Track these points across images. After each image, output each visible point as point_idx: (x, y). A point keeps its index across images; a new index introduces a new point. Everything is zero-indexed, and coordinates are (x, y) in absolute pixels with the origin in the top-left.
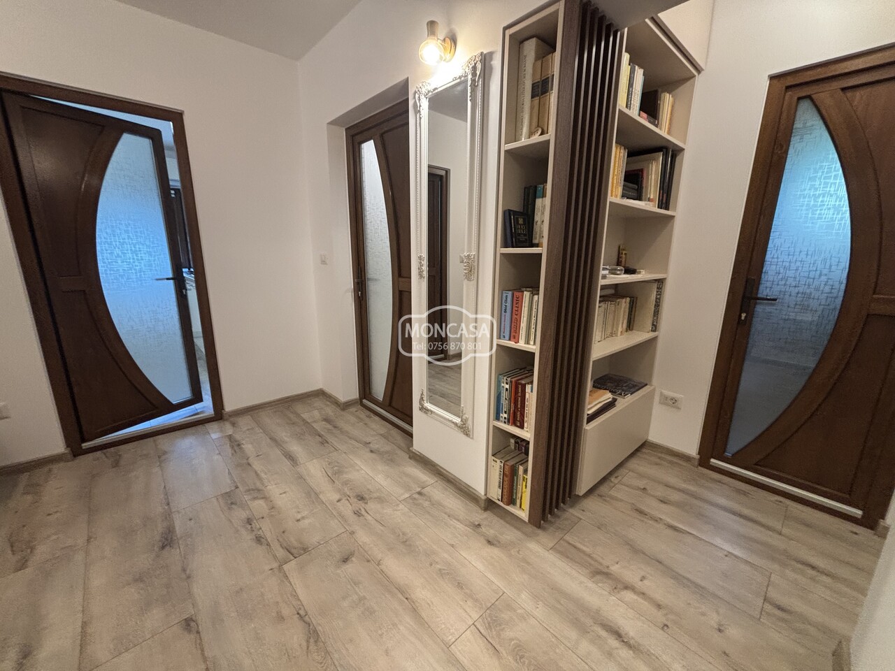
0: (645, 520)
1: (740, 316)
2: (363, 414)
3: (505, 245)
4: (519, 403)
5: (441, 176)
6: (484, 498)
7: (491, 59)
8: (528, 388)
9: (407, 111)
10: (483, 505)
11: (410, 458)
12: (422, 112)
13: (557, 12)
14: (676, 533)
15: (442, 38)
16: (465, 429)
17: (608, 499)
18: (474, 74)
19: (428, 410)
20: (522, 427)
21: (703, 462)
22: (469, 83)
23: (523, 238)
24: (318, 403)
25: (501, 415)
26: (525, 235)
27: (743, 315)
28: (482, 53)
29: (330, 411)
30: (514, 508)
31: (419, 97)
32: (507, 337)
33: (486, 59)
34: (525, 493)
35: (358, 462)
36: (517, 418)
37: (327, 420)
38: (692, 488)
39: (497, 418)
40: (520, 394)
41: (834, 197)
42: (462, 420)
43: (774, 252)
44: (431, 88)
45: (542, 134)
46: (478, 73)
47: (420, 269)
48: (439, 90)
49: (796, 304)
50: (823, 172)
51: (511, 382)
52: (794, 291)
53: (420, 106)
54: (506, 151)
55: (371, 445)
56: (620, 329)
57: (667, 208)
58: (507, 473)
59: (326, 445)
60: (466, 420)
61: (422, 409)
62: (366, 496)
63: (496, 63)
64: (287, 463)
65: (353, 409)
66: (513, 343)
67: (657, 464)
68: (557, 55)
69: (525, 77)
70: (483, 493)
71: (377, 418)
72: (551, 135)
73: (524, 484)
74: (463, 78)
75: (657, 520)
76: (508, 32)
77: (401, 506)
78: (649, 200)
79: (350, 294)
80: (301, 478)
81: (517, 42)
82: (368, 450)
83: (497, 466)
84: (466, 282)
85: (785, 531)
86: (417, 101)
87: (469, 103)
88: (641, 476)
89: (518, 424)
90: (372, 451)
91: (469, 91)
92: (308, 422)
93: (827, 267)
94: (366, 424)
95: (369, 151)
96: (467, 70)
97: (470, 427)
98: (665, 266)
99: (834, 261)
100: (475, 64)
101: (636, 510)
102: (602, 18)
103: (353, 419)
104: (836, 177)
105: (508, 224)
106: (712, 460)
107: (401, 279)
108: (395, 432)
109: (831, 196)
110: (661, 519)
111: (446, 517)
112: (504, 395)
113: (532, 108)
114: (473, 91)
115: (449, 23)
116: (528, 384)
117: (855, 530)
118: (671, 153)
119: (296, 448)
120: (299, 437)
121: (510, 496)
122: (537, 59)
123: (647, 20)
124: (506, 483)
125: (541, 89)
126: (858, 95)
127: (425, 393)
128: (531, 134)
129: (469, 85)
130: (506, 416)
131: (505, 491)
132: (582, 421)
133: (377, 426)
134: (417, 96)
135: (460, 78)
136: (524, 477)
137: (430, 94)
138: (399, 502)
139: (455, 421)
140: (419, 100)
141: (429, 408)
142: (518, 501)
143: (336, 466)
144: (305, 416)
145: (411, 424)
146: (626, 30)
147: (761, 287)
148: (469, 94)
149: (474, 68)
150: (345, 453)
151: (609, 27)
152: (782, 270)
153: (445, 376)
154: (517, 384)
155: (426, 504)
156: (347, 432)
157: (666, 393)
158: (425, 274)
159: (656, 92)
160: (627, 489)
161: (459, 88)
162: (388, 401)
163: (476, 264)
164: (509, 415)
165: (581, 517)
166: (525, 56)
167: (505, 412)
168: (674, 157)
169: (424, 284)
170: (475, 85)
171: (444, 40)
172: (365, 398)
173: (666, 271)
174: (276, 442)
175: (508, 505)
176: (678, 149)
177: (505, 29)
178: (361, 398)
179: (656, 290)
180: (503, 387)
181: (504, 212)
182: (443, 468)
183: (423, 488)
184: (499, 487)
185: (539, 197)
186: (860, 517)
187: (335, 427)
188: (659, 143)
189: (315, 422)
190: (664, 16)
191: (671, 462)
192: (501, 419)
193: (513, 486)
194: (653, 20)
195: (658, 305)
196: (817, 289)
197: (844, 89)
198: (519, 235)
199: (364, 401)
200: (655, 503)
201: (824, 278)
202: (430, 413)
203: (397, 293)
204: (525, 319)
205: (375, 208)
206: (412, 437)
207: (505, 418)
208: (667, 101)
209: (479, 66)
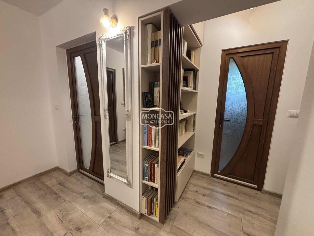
0: (200, 206)
1: (220, 126)
2: (79, 177)
3: (144, 106)
4: (153, 172)
5: (112, 72)
6: (139, 214)
7: (134, 29)
8: (156, 165)
9: (96, 46)
10: (139, 217)
11: (104, 197)
12: (103, 47)
13: (160, 15)
14: (211, 209)
15: (111, 17)
16: (129, 184)
17: (186, 199)
18: (126, 34)
19: (111, 177)
20: (154, 182)
21: (213, 176)
22: (124, 38)
23: (150, 103)
24: (55, 174)
25: (145, 177)
26: (151, 102)
27: (221, 125)
28: (129, 26)
29: (62, 178)
30: (153, 217)
31: (101, 41)
32: (146, 144)
33: (131, 29)
34: (157, 209)
35: (77, 206)
36: (152, 178)
37: (60, 184)
38: (211, 187)
39: (143, 179)
40: (153, 168)
41: (242, 89)
42: (127, 181)
43: (227, 105)
44: (107, 37)
45: (156, 62)
46: (128, 34)
47: (105, 114)
48: (110, 39)
49: (234, 122)
50: (238, 81)
51: (149, 163)
52: (234, 117)
53: (102, 45)
54: (142, 68)
55: (84, 194)
56: (184, 132)
57: (195, 90)
58: (149, 202)
59: (59, 199)
60: (130, 181)
61: (108, 176)
62: (81, 227)
63: (136, 31)
64: (34, 216)
65: (75, 175)
66: (149, 147)
67: (198, 179)
68: (162, 32)
69: (148, 39)
70: (139, 211)
71: (87, 178)
72: (160, 63)
73: (156, 205)
74: (121, 35)
75: (204, 205)
76: (140, 20)
77: (100, 228)
78: (190, 87)
79: (71, 122)
80: (43, 225)
81: (144, 24)
82: (82, 197)
83: (144, 200)
84: (127, 121)
85: (240, 198)
86: (100, 42)
87: (125, 46)
88: (195, 185)
89: (153, 181)
90: (84, 198)
91: (124, 41)
92: (49, 187)
93: (242, 110)
94: (81, 182)
95: (78, 61)
96: (123, 32)
97: (131, 184)
98: (195, 109)
99: (243, 108)
100: (127, 30)
101: (196, 202)
102: (177, 21)
103: (74, 180)
104: (241, 83)
105: (144, 98)
106: (215, 174)
107: (95, 116)
108: (96, 184)
109: (241, 88)
110: (205, 204)
111: (122, 228)
112: (146, 169)
113: (151, 51)
114: (126, 41)
115: (114, 11)
116: (156, 163)
117: (257, 193)
118: (195, 71)
119: (41, 205)
120: (43, 197)
121: (151, 212)
122: (153, 32)
123: (189, 26)
124: (148, 207)
125: (155, 44)
126: (246, 59)
127: (109, 169)
128: (151, 62)
129: (124, 39)
130: (147, 178)
131: (149, 210)
132: (176, 172)
133: (87, 182)
134: (100, 40)
135: (120, 35)
136: (156, 203)
137: (106, 40)
138: (99, 226)
139: (124, 181)
140: (101, 42)
141: (112, 176)
142: (154, 213)
143: (64, 212)
144: (48, 183)
145: (103, 180)
146: (183, 27)
147: (225, 116)
148: (124, 42)
149: (126, 32)
150: (70, 202)
151: (179, 25)
152: (230, 111)
153: (117, 151)
154: (151, 164)
155: (113, 223)
156: (71, 189)
157: (199, 152)
158: (107, 117)
159: (190, 50)
160: (192, 193)
161: (120, 39)
162: (92, 169)
163: (131, 114)
164: (148, 177)
165: (178, 211)
166: (148, 30)
167: (147, 176)
168: (196, 72)
169: (107, 121)
170: (127, 39)
171: (112, 18)
172: (80, 169)
173: (196, 111)
174: (28, 203)
175: (150, 215)
176: (197, 70)
177: (139, 18)
178: (78, 169)
179: (193, 117)
180: (145, 165)
181: (142, 93)
182: (120, 201)
183: (111, 214)
184: (146, 208)
185: (156, 87)
186: (257, 188)
187: (65, 187)
188: (192, 68)
189: (53, 186)
190: (194, 25)
191: (203, 177)
192: (145, 179)
193: (151, 207)
194: (190, 26)
195: (194, 122)
196: (240, 117)
197: (241, 57)
198: (149, 102)
199: (80, 170)
200: (201, 197)
201: (241, 113)
202: (112, 178)
203: (94, 123)
204: (154, 137)
205: (82, 85)
206: (104, 186)
207: (147, 179)
208: (193, 53)
209: (128, 31)
